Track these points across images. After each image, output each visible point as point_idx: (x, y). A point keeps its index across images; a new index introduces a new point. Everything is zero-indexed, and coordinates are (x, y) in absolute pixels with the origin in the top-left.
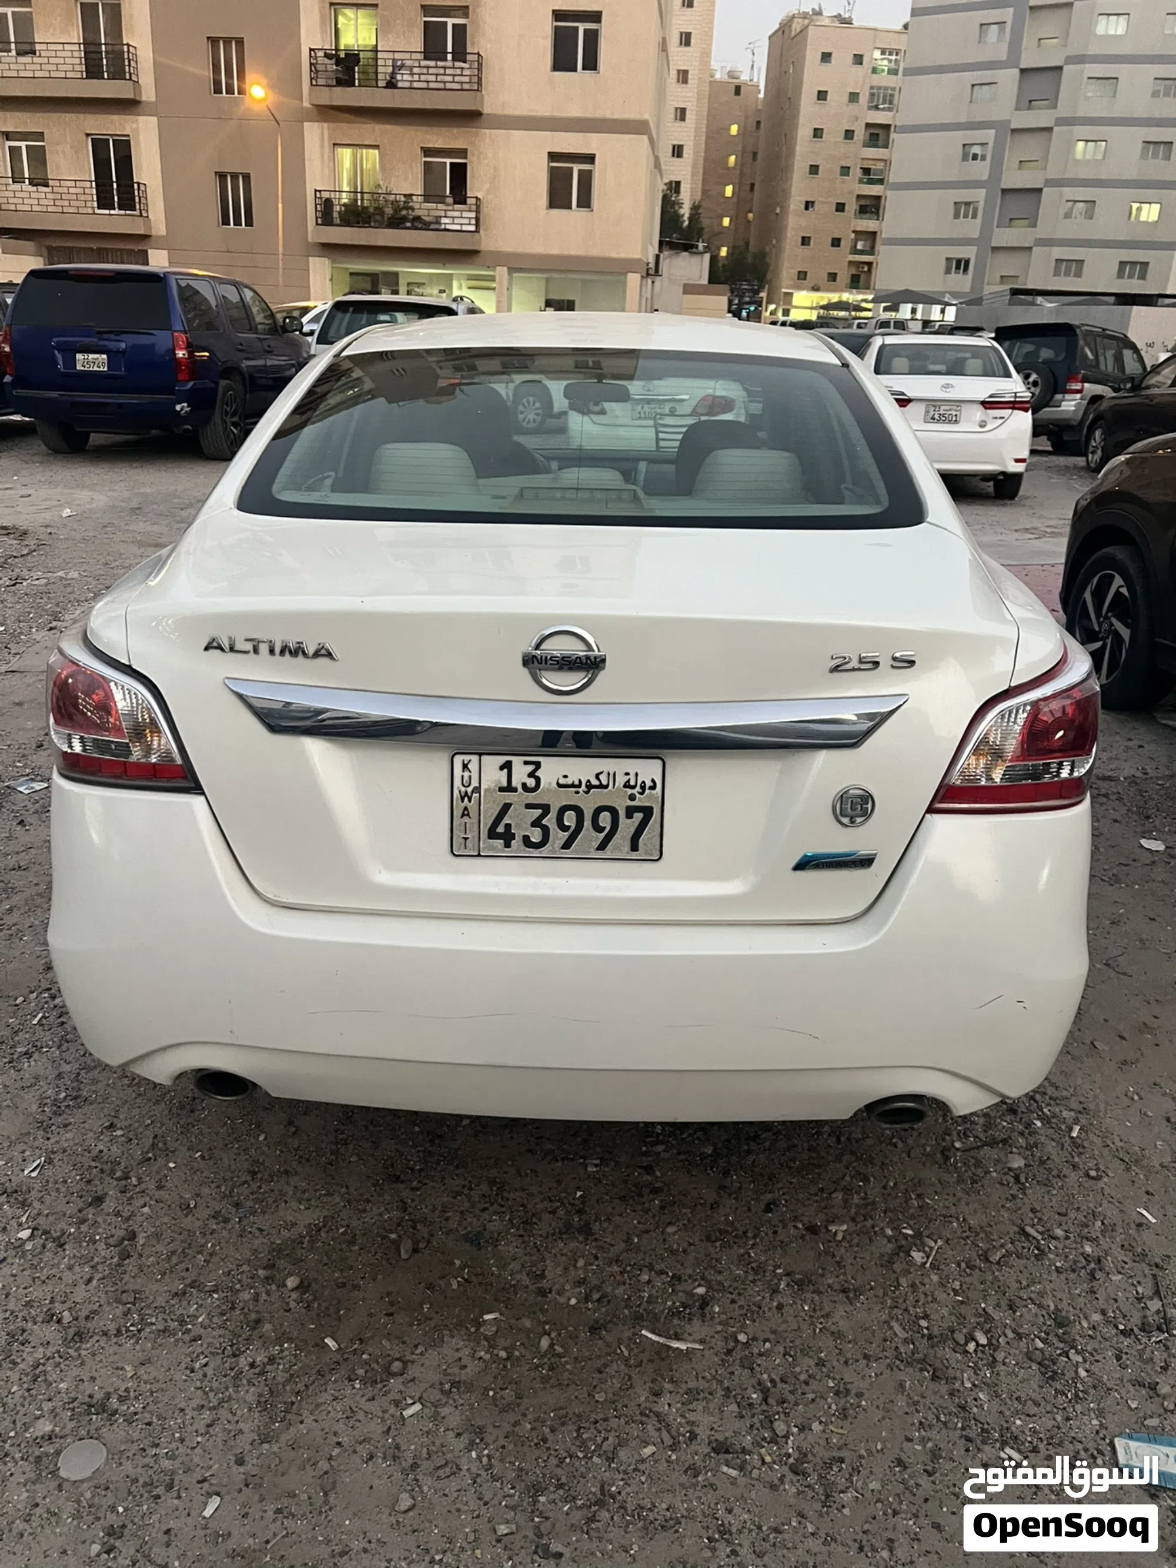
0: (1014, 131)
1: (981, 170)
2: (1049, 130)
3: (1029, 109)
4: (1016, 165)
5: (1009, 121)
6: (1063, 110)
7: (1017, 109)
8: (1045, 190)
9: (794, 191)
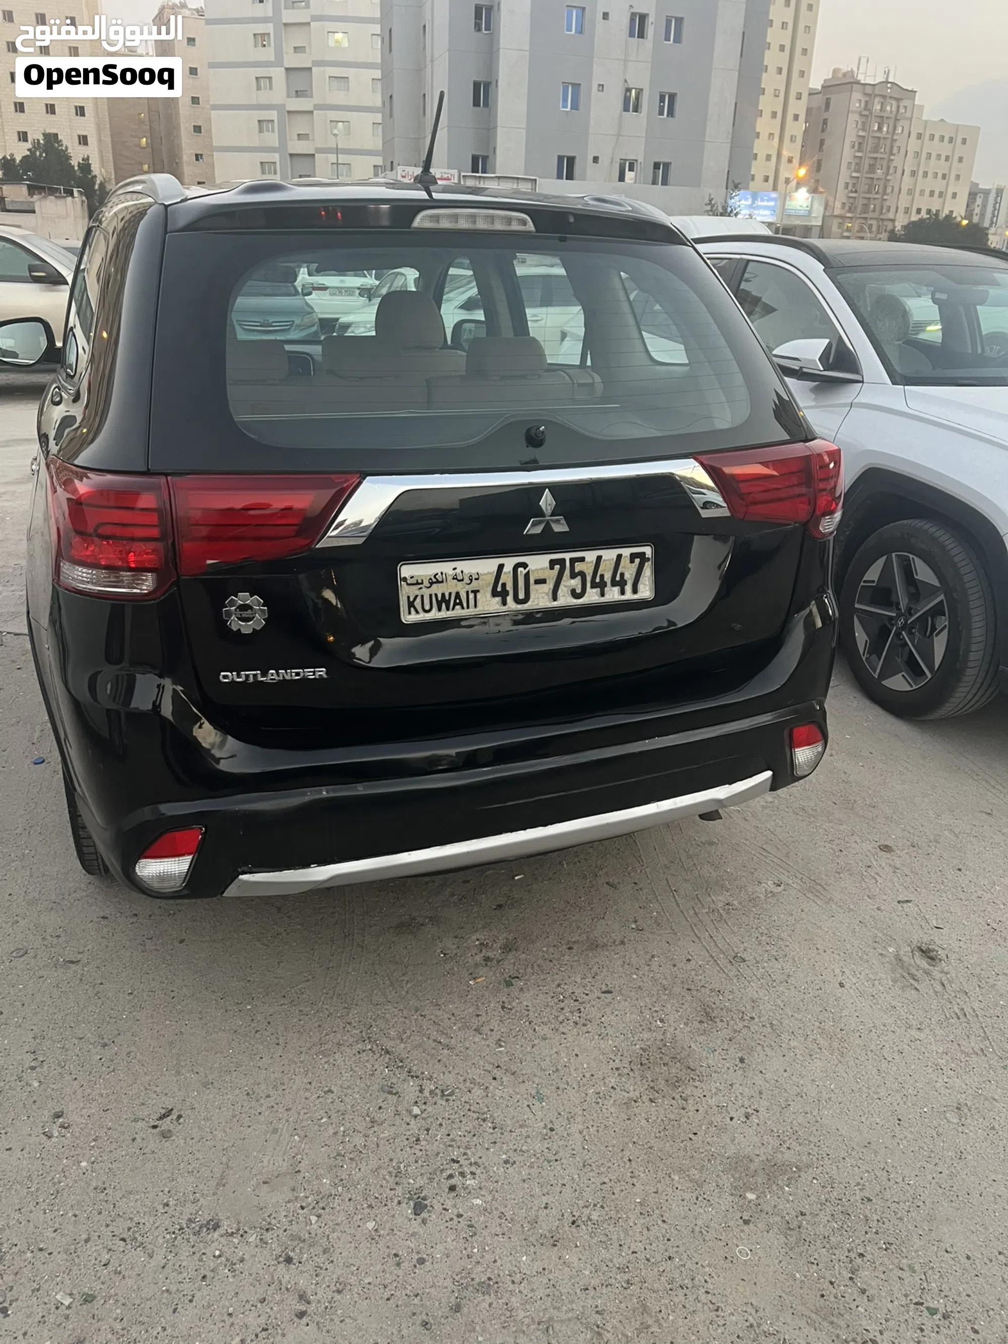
0: (289, 112)
1: (272, 139)
2: (311, 112)
3: (297, 96)
4: (296, 137)
5: (284, 105)
6: (317, 99)
7: (288, 97)
8: (316, 155)
9: (184, 145)
